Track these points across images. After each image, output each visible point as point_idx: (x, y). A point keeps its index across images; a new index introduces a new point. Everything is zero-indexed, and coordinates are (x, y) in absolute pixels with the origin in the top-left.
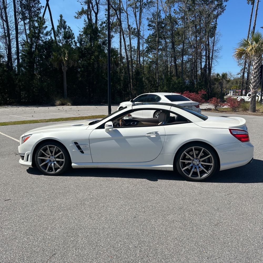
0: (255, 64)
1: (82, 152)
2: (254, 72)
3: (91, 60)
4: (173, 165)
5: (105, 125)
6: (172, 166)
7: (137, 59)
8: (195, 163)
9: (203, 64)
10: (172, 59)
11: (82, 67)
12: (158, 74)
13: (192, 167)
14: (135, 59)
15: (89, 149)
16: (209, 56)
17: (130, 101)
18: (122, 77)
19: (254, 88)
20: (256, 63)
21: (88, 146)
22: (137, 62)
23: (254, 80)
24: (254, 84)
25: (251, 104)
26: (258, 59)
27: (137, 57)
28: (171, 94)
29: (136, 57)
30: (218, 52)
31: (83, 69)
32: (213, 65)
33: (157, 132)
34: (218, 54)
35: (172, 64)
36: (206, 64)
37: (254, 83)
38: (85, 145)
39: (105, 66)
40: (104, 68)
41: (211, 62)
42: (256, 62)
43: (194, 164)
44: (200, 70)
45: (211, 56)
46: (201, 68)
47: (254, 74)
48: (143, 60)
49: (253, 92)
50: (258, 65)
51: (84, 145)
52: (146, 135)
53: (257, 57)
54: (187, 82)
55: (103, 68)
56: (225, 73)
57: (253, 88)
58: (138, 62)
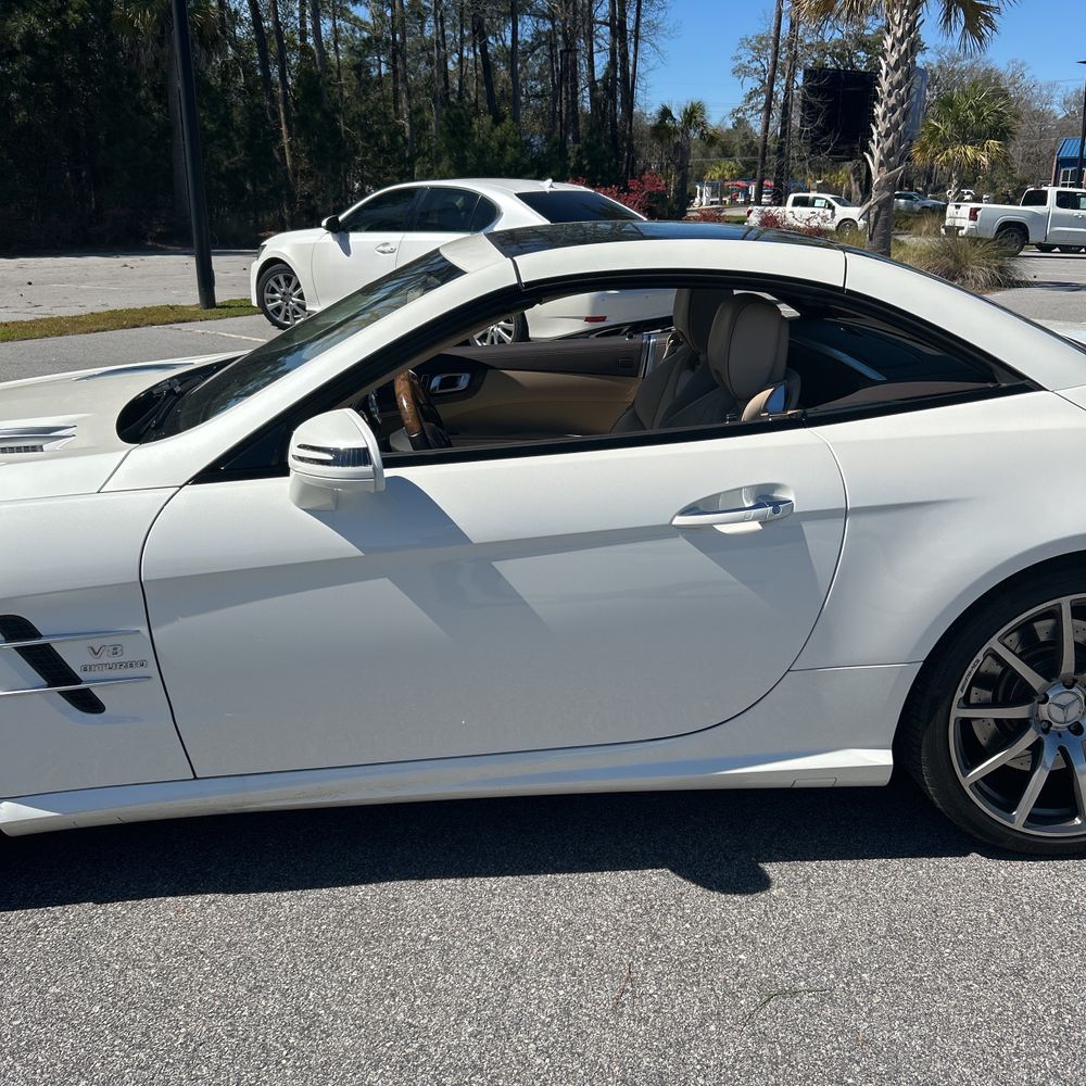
0: (897, 45)
1: (87, 703)
2: (891, 83)
3: (70, 12)
4: (890, 752)
5: (293, 450)
6: (885, 758)
7: (303, 24)
8: (1058, 715)
9: (601, 62)
10: (462, 32)
11: (27, 51)
12: (409, 97)
13: (1036, 750)
14: (294, 22)
15: (152, 669)
16: (623, 24)
17: (324, 223)
18: (235, 112)
19: (888, 163)
20: (901, 41)
21: (136, 649)
22: (303, 39)
23: (890, 121)
24: (888, 143)
25: (871, 239)
26: (907, 20)
27: (303, 15)
28: (546, 186)
29: (297, 14)
30: (660, 9)
31: (29, 59)
32: (641, 68)
33: (775, 487)
34: (662, 14)
35: (465, 54)
36: (612, 63)
37: (887, 136)
38: (107, 641)
39: (149, 51)
40: (143, 61)
41: (631, 56)
42: (899, 35)
43: (1046, 728)
44: (587, 89)
45: (630, 25)
46: (592, 83)
47: (890, 95)
48: (336, 31)
49: (882, 184)
50: (906, 49)
51: (96, 643)
52: (679, 521)
53: (905, 11)
54: (536, 141)
55: (138, 60)
56: (695, 101)
57: (881, 164)
58: (310, 41)
